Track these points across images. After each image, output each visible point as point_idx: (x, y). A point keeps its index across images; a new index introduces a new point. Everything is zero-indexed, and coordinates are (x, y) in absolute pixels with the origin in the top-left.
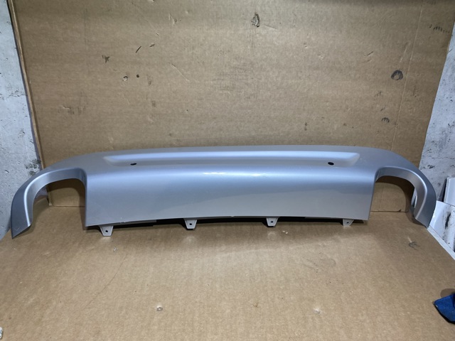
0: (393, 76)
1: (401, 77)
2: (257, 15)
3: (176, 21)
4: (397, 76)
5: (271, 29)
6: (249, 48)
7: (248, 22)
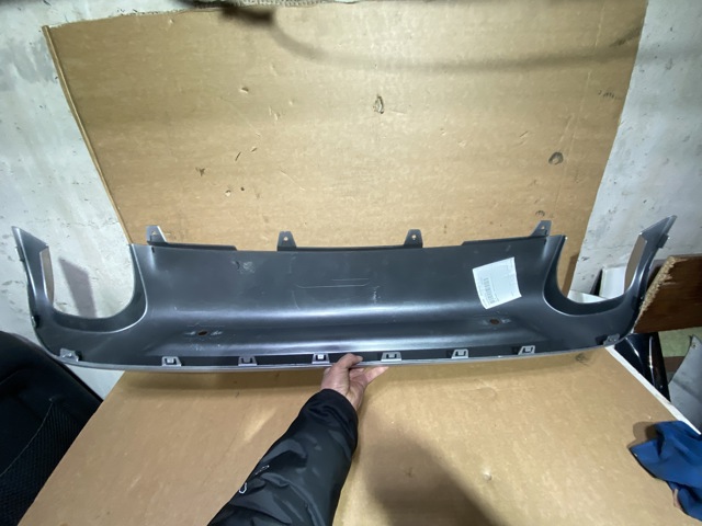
0: (551, 160)
1: (561, 160)
2: (380, 98)
3: (279, 115)
4: (555, 160)
5: (399, 114)
6: (373, 141)
7: (369, 108)
